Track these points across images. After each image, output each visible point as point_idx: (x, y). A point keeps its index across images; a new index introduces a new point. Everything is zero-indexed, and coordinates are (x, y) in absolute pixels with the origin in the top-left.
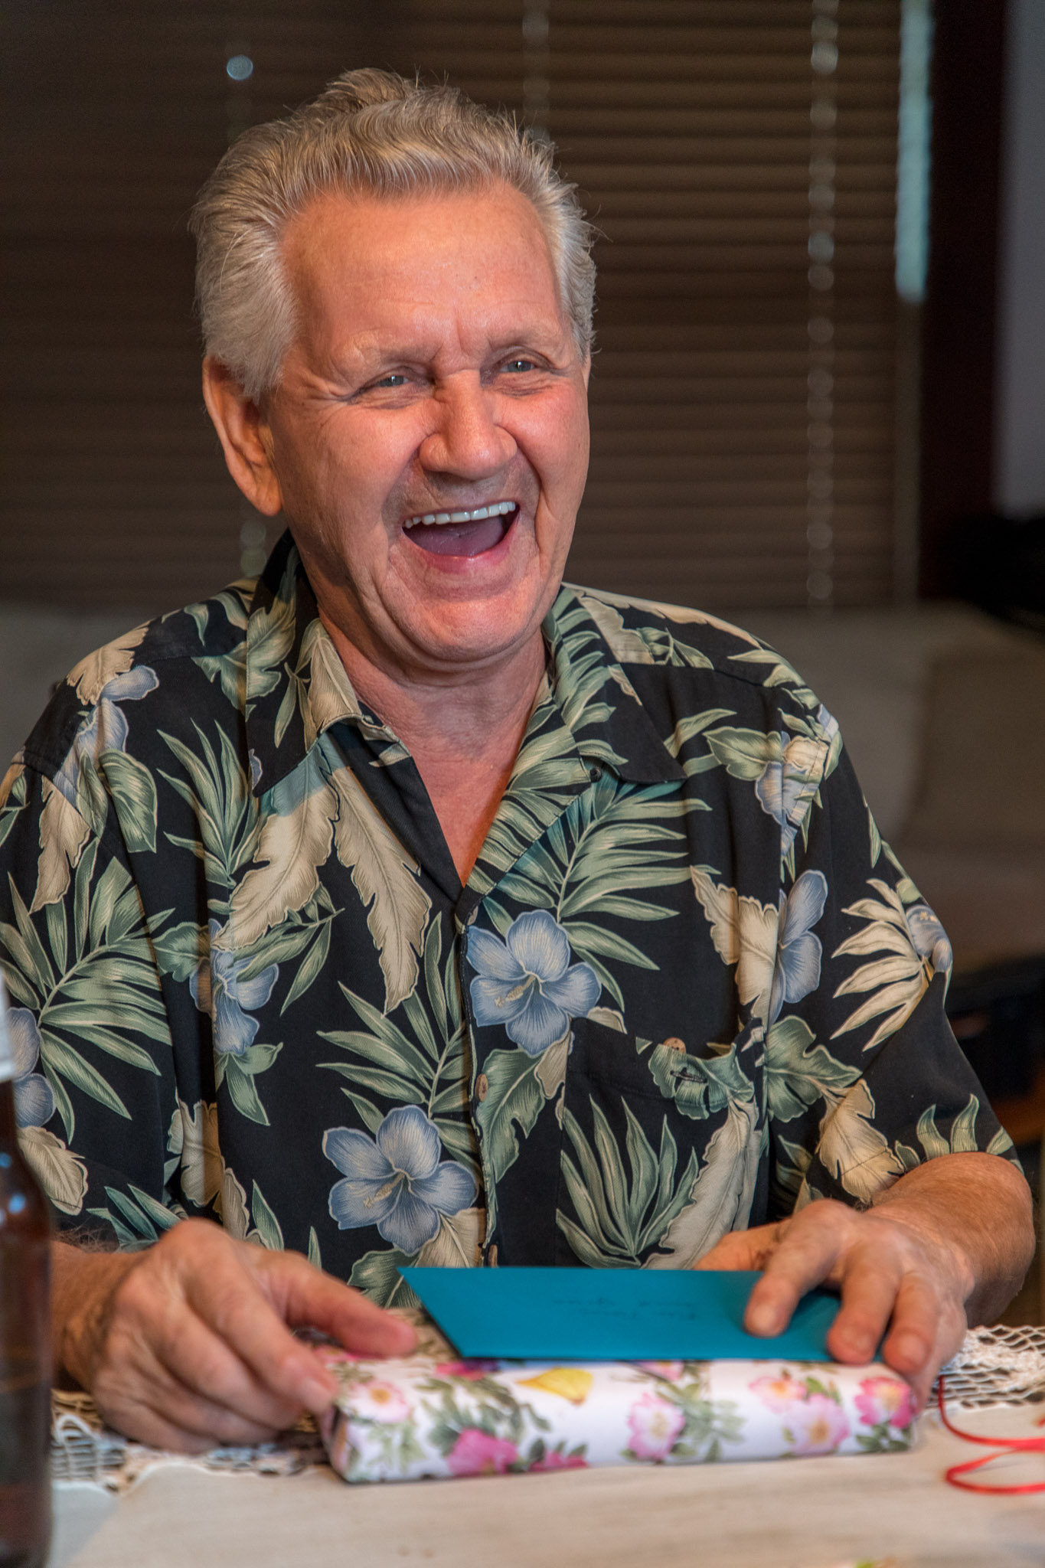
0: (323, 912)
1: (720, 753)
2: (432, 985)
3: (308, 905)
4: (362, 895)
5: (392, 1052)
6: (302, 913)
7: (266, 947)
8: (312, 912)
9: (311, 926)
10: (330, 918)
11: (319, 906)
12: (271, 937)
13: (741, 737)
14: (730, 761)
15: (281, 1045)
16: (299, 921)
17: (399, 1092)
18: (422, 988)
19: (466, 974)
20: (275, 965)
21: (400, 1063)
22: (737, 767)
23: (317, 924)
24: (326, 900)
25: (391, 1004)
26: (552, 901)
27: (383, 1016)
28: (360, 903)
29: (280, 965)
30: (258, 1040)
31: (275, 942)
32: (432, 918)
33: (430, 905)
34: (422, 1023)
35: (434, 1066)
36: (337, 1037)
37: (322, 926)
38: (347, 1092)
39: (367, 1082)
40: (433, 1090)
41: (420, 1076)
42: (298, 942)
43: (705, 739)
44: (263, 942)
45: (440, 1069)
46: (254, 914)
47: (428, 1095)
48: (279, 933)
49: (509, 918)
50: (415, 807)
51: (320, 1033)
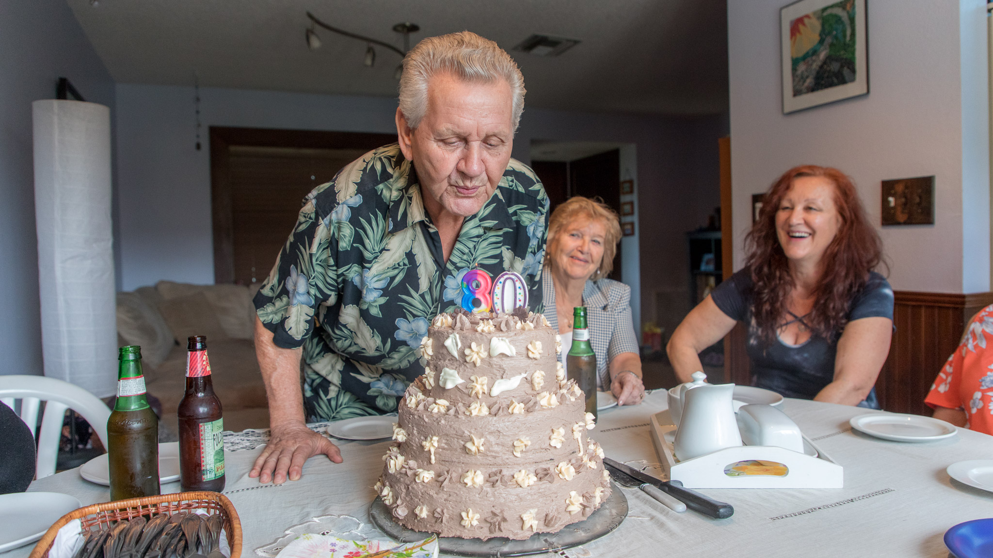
0: (405, 265)
1: (520, 217)
2: (433, 290)
3: (400, 262)
4: (417, 262)
5: (419, 304)
6: (398, 264)
7: (387, 272)
8: (401, 264)
9: (400, 267)
10: (407, 267)
11: (404, 263)
12: (388, 270)
13: (527, 213)
14: (522, 220)
15: (388, 298)
16: (397, 266)
17: (419, 314)
18: (430, 289)
19: (443, 288)
20: (389, 278)
21: (421, 307)
22: (524, 222)
23: (402, 267)
24: (406, 261)
25: (420, 292)
26: (469, 264)
27: (418, 295)
28: (416, 264)
29: (390, 278)
30: (382, 296)
31: (389, 272)
32: (436, 273)
33: (436, 269)
34: (429, 297)
35: (430, 308)
36: (404, 297)
37: (403, 268)
38: (405, 311)
39: (411, 310)
40: (429, 314)
41: (426, 310)
42: (396, 271)
43: (517, 212)
44: (386, 271)
45: (432, 309)
46: (384, 263)
47: (427, 315)
48: (391, 269)
49: (457, 271)
50: (436, 244)
51: (399, 295)
